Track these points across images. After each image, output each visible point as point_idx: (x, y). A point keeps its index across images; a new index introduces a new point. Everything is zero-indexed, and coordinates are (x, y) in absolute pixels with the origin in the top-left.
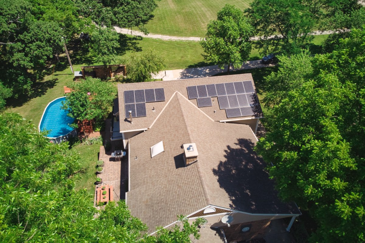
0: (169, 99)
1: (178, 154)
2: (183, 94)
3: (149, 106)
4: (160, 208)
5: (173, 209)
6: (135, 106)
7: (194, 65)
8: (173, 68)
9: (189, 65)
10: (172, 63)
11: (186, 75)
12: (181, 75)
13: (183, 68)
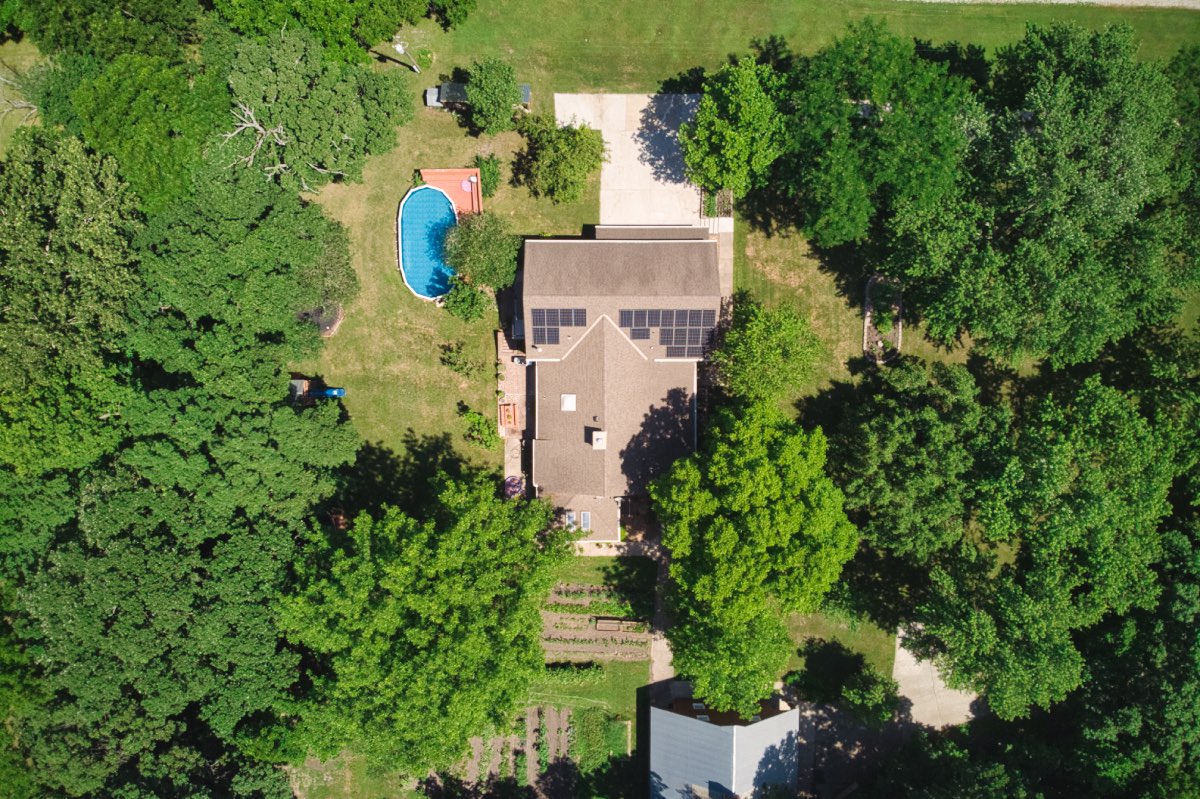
0: (592, 323)
1: (588, 426)
2: (613, 320)
3: (563, 331)
4: (564, 473)
5: (575, 482)
6: (546, 330)
7: (678, 78)
8: (630, 87)
9: (667, 79)
10: (630, 60)
11: (652, 123)
12: (642, 121)
13: (651, 91)
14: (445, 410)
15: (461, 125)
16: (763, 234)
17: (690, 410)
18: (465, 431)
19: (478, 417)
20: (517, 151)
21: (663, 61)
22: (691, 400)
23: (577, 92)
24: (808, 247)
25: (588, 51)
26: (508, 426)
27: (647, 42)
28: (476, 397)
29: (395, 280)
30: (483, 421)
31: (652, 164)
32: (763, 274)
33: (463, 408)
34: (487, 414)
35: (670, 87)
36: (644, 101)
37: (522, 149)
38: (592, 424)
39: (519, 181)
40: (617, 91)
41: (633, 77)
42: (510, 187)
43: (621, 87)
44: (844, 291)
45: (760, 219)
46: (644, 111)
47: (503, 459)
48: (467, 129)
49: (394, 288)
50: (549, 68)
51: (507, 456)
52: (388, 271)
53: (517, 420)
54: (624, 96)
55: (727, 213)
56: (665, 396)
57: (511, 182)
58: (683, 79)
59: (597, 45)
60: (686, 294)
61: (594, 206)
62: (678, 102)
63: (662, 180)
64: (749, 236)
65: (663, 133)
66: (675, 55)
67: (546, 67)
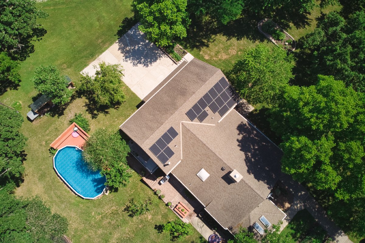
1: (223, 175)
2: (186, 121)
3: (171, 145)
4: (234, 209)
5: (243, 208)
6: (164, 153)
7: (121, 28)
8: (106, 46)
9: (117, 32)
10: (97, 38)
11: (126, 50)
12: (122, 53)
13: (115, 41)
14: (152, 237)
15: (53, 116)
16: (205, 48)
17: (253, 129)
18: (170, 237)
19: (170, 224)
20: (84, 105)
21: (110, 28)
22: (249, 124)
23: (88, 65)
24: (225, 37)
25: (79, 49)
26: (186, 215)
27: (97, 27)
28: (160, 217)
29: (79, 202)
30: (173, 224)
31: (140, 63)
32: (220, 60)
33: (160, 228)
34: (172, 220)
35: (121, 33)
36: (116, 46)
37: (86, 103)
38: (224, 173)
39: (96, 115)
40: (103, 51)
41: (104, 43)
42: (94, 120)
43: (103, 49)
44: (254, 39)
45: (198, 44)
46: (119, 49)
47: (198, 233)
48: (57, 115)
49: (81, 206)
50: (69, 66)
51: (198, 230)
52: (73, 201)
53: (187, 209)
54: (107, 51)
55: (184, 53)
56: (238, 132)
57: (93, 118)
58: (123, 27)
59: (80, 44)
60: (205, 82)
61: (134, 96)
62: (128, 36)
63: (149, 65)
64: (201, 53)
65: (134, 50)
66: (112, 22)
67: (68, 67)
